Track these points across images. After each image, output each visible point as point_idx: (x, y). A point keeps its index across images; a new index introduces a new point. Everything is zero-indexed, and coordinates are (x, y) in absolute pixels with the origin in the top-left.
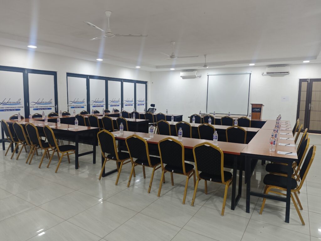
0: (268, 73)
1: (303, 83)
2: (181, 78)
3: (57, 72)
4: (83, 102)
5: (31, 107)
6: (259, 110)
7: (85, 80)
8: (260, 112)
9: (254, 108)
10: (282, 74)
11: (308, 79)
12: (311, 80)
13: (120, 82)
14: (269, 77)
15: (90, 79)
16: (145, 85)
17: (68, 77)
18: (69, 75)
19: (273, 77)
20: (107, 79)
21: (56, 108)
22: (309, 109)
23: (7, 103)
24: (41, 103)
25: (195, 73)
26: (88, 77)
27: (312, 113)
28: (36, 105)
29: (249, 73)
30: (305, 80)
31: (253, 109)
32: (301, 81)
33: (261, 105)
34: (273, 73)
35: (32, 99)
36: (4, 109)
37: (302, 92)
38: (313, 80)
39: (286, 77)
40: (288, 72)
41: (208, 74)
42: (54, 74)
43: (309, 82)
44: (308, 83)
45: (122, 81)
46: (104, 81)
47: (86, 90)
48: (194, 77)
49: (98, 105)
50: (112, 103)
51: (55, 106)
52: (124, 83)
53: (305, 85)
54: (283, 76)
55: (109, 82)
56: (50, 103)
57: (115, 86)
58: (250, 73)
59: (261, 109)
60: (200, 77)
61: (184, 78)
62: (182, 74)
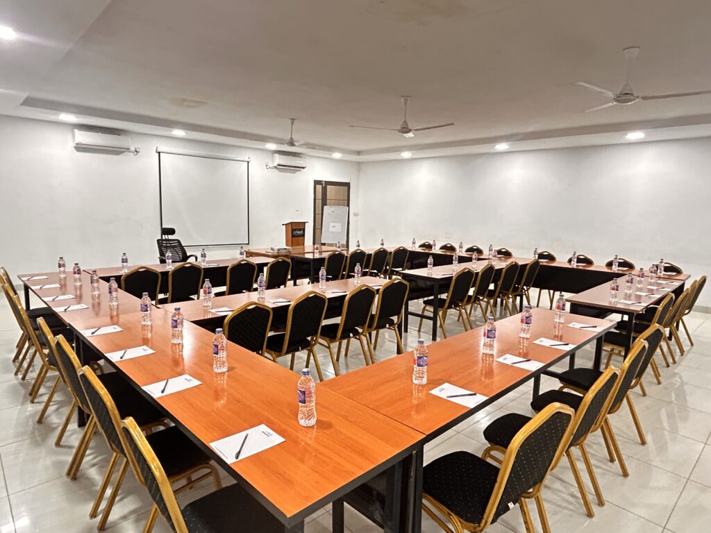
1: (317, 186)
2: (74, 147)
6: (302, 232)
9: (295, 230)
10: (295, 169)
11: (323, 181)
14: (275, 172)
25: (128, 142)
30: (320, 182)
33: (305, 223)
34: (285, 166)
37: (317, 200)
38: (327, 183)
39: (298, 174)
40: (303, 168)
41: (159, 150)
43: (324, 185)
58: (248, 160)
60: (136, 152)
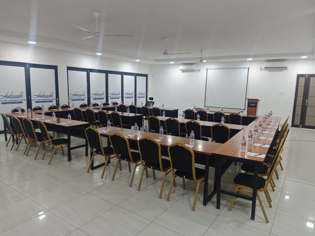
0: (266, 68)
1: (300, 78)
2: (181, 71)
3: (57, 66)
4: (83, 95)
5: (33, 100)
6: (254, 105)
7: (85, 73)
8: (256, 106)
9: (250, 103)
10: (279, 69)
11: (306, 75)
12: (309, 75)
13: (121, 75)
14: (267, 72)
15: (91, 73)
16: (145, 77)
17: (68, 71)
18: (69, 68)
19: (270, 72)
20: (107, 73)
21: (57, 101)
22: (306, 105)
23: (10, 96)
24: (43, 96)
25: (194, 67)
26: (89, 71)
27: (308, 109)
28: (38, 98)
29: (247, 67)
30: (303, 76)
31: (248, 103)
32: (299, 76)
33: (257, 100)
34: (271, 68)
35: (33, 92)
36: (7, 102)
37: (299, 87)
38: (310, 76)
39: (284, 72)
40: (286, 68)
41: (207, 68)
42: (55, 68)
43: (307, 77)
44: (306, 79)
45: (122, 74)
46: (105, 74)
47: (87, 83)
48: (193, 71)
49: (98, 97)
50: (112, 96)
51: (57, 99)
52: (125, 76)
53: (302, 80)
54: (281, 71)
55: (109, 75)
56: (51, 96)
57: (115, 79)
58: (249, 67)
59: (256, 104)
60: (199, 70)
61: (183, 71)
62: (182, 67)
